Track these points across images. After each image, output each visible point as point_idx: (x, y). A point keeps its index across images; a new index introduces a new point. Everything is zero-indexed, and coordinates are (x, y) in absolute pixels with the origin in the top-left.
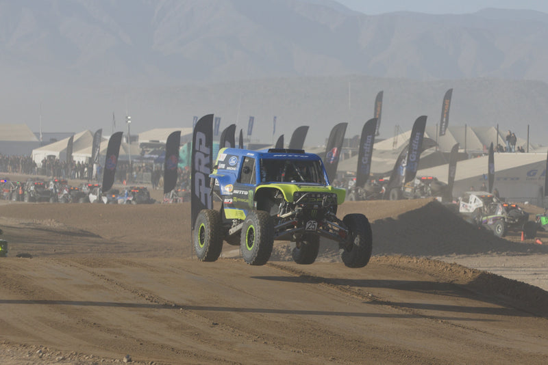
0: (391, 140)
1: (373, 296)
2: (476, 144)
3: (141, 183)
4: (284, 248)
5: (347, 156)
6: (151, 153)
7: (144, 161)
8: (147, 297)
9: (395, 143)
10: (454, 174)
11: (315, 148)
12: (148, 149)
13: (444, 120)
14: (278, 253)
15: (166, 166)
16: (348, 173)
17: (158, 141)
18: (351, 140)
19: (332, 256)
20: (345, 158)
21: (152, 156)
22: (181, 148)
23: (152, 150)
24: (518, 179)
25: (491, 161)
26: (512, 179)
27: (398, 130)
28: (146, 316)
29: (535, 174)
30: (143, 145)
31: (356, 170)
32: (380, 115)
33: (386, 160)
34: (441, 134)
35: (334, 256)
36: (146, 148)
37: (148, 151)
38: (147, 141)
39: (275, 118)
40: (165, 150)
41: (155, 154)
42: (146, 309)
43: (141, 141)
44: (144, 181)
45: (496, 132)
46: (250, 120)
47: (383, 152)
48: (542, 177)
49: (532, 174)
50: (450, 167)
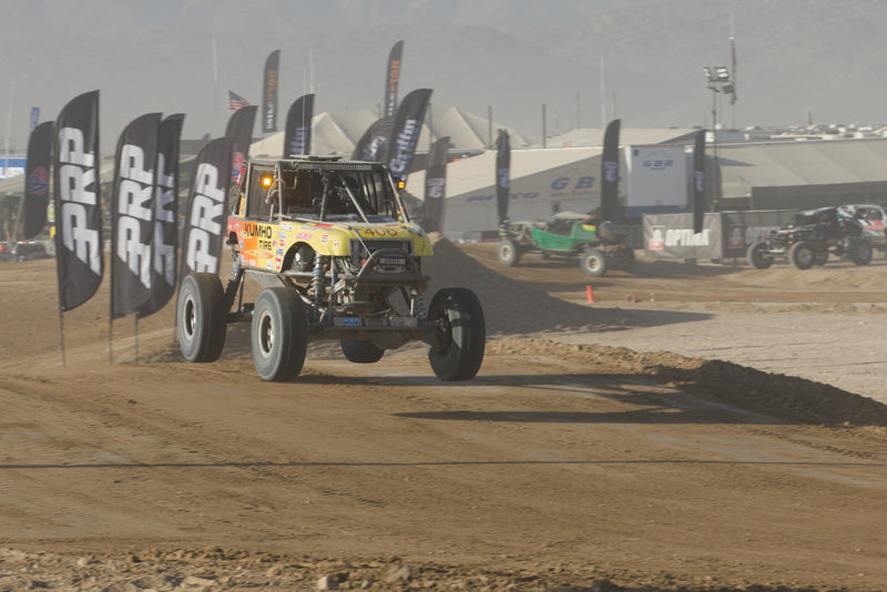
13: (393, 96)
24: (535, 195)
25: (503, 162)
26: (526, 196)
29: (564, 186)
48: (577, 190)
49: (559, 185)
50: (428, 177)
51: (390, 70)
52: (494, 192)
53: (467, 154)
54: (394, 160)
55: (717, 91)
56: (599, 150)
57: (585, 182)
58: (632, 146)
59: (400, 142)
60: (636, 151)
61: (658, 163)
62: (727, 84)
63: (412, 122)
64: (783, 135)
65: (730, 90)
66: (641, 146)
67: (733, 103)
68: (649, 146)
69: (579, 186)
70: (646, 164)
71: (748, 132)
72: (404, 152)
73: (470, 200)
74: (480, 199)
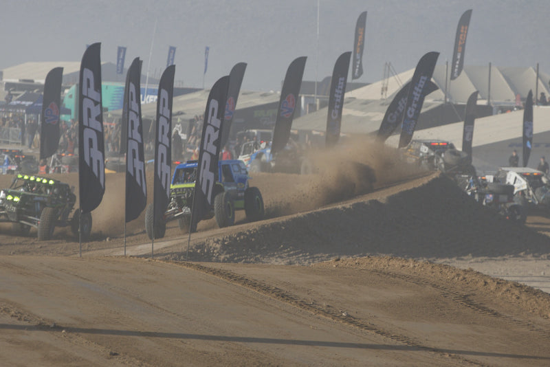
0: (378, 85)
1: (348, 316)
2: (504, 93)
3: (8, 143)
4: (217, 242)
5: (312, 108)
6: (22, 99)
7: (11, 110)
8: (13, 312)
9: (384, 89)
10: (471, 136)
11: (264, 95)
12: (17, 92)
13: (459, 57)
14: (209, 250)
15: (43, 119)
16: (314, 133)
17: (32, 81)
18: (318, 83)
19: (289, 256)
20: (310, 112)
21: (23, 103)
22: (66, 91)
23: (22, 93)
25: (528, 118)
27: (389, 71)
28: (10, 341)
30: (9, 85)
31: (325, 129)
32: (362, 47)
33: (369, 114)
34: (453, 78)
35: (292, 255)
36: (14, 90)
37: (17, 95)
38: (17, 81)
39: (207, 49)
40: (43, 93)
41: (27, 101)
42: (11, 331)
43: (5, 80)
44: (10, 141)
45: (535, 74)
46: (170, 52)
47: (366, 103)
50: (465, 126)
51: (458, 32)
52: (521, 141)
53: (516, 107)
54: (409, 109)
73: (510, 146)
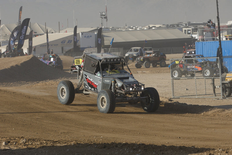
13: (20, 20)
24: (57, 45)
48: (68, 44)
49: (63, 42)
50: (29, 41)
51: (20, 13)
52: (47, 44)
54: (21, 36)
55: (102, 18)
56: (73, 33)
57: (69, 42)
58: (81, 32)
59: (22, 32)
60: (82, 34)
61: (88, 36)
62: (105, 16)
63: (25, 27)
64: (119, 29)
65: (106, 18)
66: (84, 32)
67: (107, 21)
68: (86, 32)
69: (68, 42)
70: (85, 37)
71: (110, 28)
72: (23, 34)
73: (41, 46)
74: (44, 46)
